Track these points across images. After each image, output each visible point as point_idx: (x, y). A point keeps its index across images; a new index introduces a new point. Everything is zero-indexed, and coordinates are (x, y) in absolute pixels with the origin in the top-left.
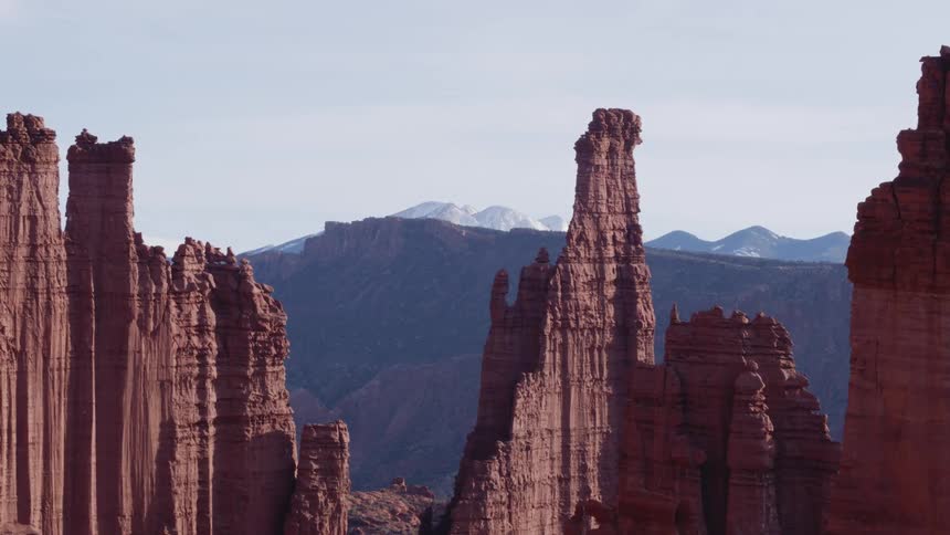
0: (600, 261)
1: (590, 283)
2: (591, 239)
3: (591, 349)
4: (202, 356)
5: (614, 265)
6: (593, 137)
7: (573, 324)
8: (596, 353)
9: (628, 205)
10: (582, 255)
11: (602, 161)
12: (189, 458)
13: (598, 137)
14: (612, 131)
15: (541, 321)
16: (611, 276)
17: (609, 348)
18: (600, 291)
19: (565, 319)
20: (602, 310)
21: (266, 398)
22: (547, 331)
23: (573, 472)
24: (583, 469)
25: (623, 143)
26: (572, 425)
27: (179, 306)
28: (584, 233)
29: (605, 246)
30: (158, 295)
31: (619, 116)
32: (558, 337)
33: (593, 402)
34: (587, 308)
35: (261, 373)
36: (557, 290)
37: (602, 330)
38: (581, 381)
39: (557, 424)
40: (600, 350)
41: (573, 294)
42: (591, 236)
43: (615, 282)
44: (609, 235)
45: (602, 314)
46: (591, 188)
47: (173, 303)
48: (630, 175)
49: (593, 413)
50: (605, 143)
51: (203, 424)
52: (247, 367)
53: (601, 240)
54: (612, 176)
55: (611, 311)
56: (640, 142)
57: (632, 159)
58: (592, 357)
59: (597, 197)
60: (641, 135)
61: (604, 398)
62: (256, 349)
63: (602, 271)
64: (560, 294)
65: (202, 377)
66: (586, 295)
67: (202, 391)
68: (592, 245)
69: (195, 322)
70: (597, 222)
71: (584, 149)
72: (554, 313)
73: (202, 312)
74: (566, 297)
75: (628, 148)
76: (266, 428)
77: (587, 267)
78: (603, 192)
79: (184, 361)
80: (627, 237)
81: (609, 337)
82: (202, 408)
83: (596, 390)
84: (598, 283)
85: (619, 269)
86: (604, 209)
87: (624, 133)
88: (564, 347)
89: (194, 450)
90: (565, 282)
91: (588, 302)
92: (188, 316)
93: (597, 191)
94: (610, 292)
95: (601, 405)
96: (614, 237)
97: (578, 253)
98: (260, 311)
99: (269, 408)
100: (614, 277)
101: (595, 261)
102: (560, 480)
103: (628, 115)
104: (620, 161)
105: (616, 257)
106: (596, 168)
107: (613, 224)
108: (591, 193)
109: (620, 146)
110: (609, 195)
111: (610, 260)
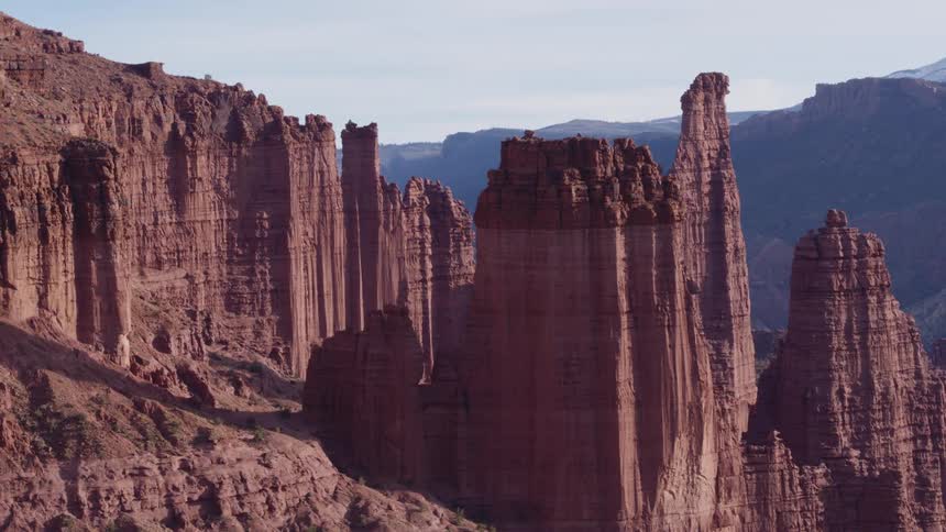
0: (698, 171)
1: (692, 185)
2: (691, 157)
3: (694, 225)
4: (422, 242)
5: (709, 172)
6: (691, 93)
8: (697, 228)
9: (721, 133)
10: (685, 167)
11: (700, 107)
12: (416, 300)
13: (696, 93)
14: (706, 87)
16: (706, 176)
17: (706, 224)
18: (699, 190)
20: (700, 201)
21: (461, 265)
25: (715, 94)
27: (407, 216)
28: (686, 153)
29: (702, 160)
30: (394, 210)
31: (712, 78)
33: (695, 258)
34: (688, 201)
35: (458, 251)
37: (700, 213)
40: (699, 225)
42: (692, 155)
43: (710, 183)
44: (705, 155)
45: (700, 203)
46: (692, 125)
47: (403, 214)
48: (722, 114)
49: (695, 264)
50: (701, 96)
51: (424, 281)
52: (448, 247)
53: (699, 156)
54: (708, 116)
55: (707, 200)
56: (728, 92)
57: (723, 104)
58: (694, 230)
59: (695, 130)
60: (729, 88)
61: (703, 255)
62: (453, 237)
63: (700, 177)
65: (423, 255)
66: (689, 192)
67: (423, 263)
68: (692, 160)
69: (417, 223)
70: (696, 146)
71: (687, 101)
73: (421, 218)
75: (720, 96)
76: (462, 282)
77: (688, 174)
78: (701, 127)
79: (411, 246)
80: (719, 154)
81: (705, 218)
82: (423, 272)
83: (698, 251)
84: (697, 184)
85: (712, 175)
86: (701, 138)
87: (716, 89)
89: (419, 296)
91: (690, 197)
92: (413, 221)
93: (695, 127)
94: (706, 189)
95: (701, 260)
96: (709, 156)
97: (682, 166)
98: (456, 216)
99: (464, 270)
100: (709, 179)
101: (695, 171)
103: (719, 77)
104: (713, 106)
105: (711, 167)
106: (695, 112)
107: (708, 146)
108: (691, 129)
109: (713, 96)
110: (706, 128)
111: (706, 169)
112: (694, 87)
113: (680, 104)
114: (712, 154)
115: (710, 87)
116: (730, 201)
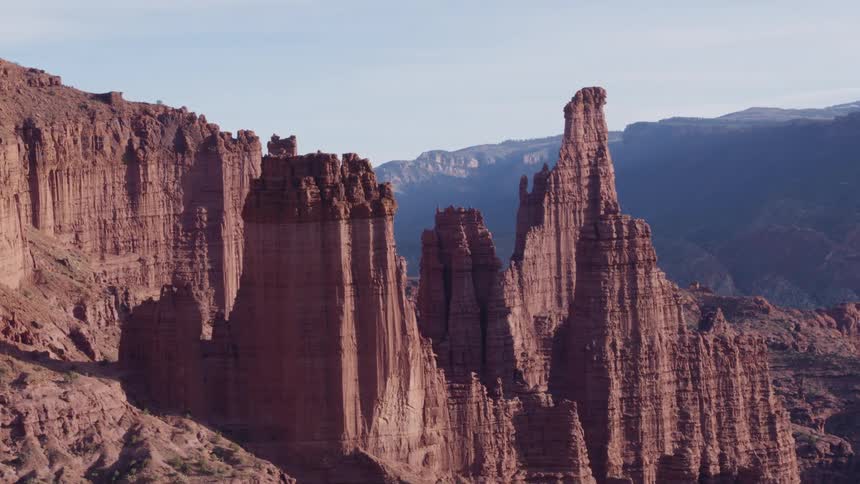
0: (578, 167)
1: (573, 179)
2: (572, 156)
3: (574, 212)
5: (588, 169)
6: (573, 104)
7: (561, 200)
8: (577, 214)
9: (599, 137)
10: (567, 165)
11: (580, 115)
13: (576, 104)
14: (586, 100)
15: (542, 200)
16: (586, 172)
17: (586, 211)
18: (580, 185)
19: (556, 199)
20: (580, 192)
22: (545, 205)
23: (564, 274)
24: (569, 272)
25: (594, 105)
26: (562, 250)
28: (568, 153)
29: (581, 159)
31: (591, 92)
32: (553, 208)
34: (570, 192)
36: (550, 183)
37: (580, 202)
38: (567, 228)
39: (554, 251)
40: (579, 212)
41: (561, 185)
42: (573, 154)
43: (589, 177)
44: (584, 155)
46: (572, 130)
48: (600, 121)
50: (581, 106)
53: (579, 156)
54: (587, 122)
55: (586, 192)
56: (605, 103)
57: (601, 112)
58: (575, 215)
59: (576, 135)
60: (606, 99)
63: (580, 173)
64: (553, 186)
66: (570, 186)
68: (573, 159)
70: (576, 148)
71: (569, 111)
72: (549, 195)
74: (556, 187)
75: (598, 106)
77: (570, 171)
78: (581, 132)
80: (597, 153)
81: (585, 205)
84: (578, 178)
85: (591, 171)
86: (581, 140)
87: (595, 101)
88: (556, 212)
90: (556, 180)
91: (571, 189)
93: (575, 132)
94: (585, 182)
96: (588, 155)
97: (564, 164)
100: (588, 174)
101: (575, 167)
102: (556, 278)
103: (597, 90)
104: (592, 114)
105: (590, 163)
106: (575, 120)
107: (587, 147)
108: (572, 133)
109: (592, 107)
110: (586, 132)
111: (585, 166)
112: (575, 99)
113: (563, 113)
114: (591, 154)
115: (590, 100)
116: (606, 192)
